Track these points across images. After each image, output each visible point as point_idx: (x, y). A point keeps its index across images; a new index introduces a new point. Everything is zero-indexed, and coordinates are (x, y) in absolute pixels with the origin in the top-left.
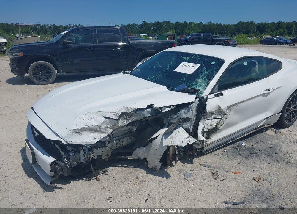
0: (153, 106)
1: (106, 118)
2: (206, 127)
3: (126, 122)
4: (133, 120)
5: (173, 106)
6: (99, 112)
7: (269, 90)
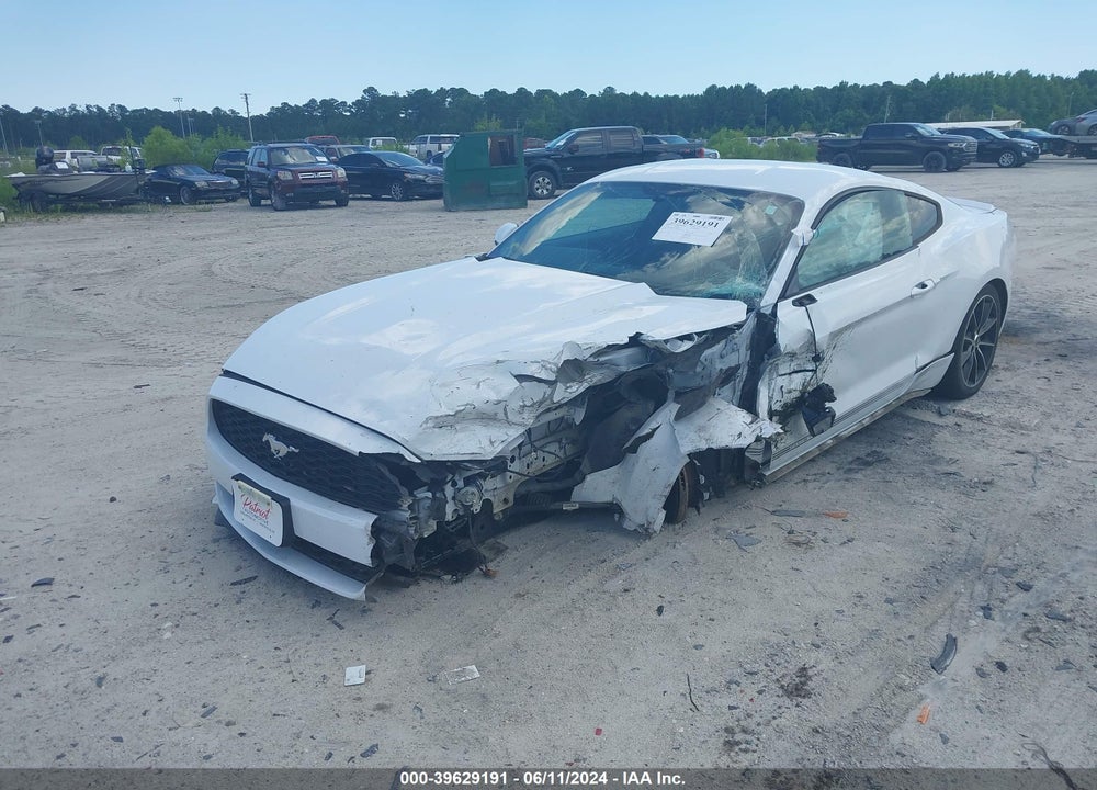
0: (643, 337)
1: (521, 378)
2: (777, 397)
3: (574, 389)
4: (595, 380)
5: (699, 334)
6: (498, 362)
7: (924, 286)
